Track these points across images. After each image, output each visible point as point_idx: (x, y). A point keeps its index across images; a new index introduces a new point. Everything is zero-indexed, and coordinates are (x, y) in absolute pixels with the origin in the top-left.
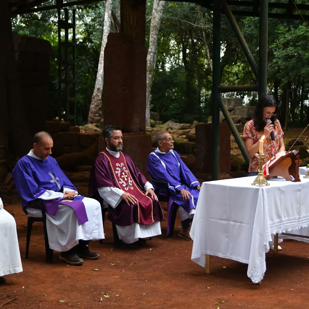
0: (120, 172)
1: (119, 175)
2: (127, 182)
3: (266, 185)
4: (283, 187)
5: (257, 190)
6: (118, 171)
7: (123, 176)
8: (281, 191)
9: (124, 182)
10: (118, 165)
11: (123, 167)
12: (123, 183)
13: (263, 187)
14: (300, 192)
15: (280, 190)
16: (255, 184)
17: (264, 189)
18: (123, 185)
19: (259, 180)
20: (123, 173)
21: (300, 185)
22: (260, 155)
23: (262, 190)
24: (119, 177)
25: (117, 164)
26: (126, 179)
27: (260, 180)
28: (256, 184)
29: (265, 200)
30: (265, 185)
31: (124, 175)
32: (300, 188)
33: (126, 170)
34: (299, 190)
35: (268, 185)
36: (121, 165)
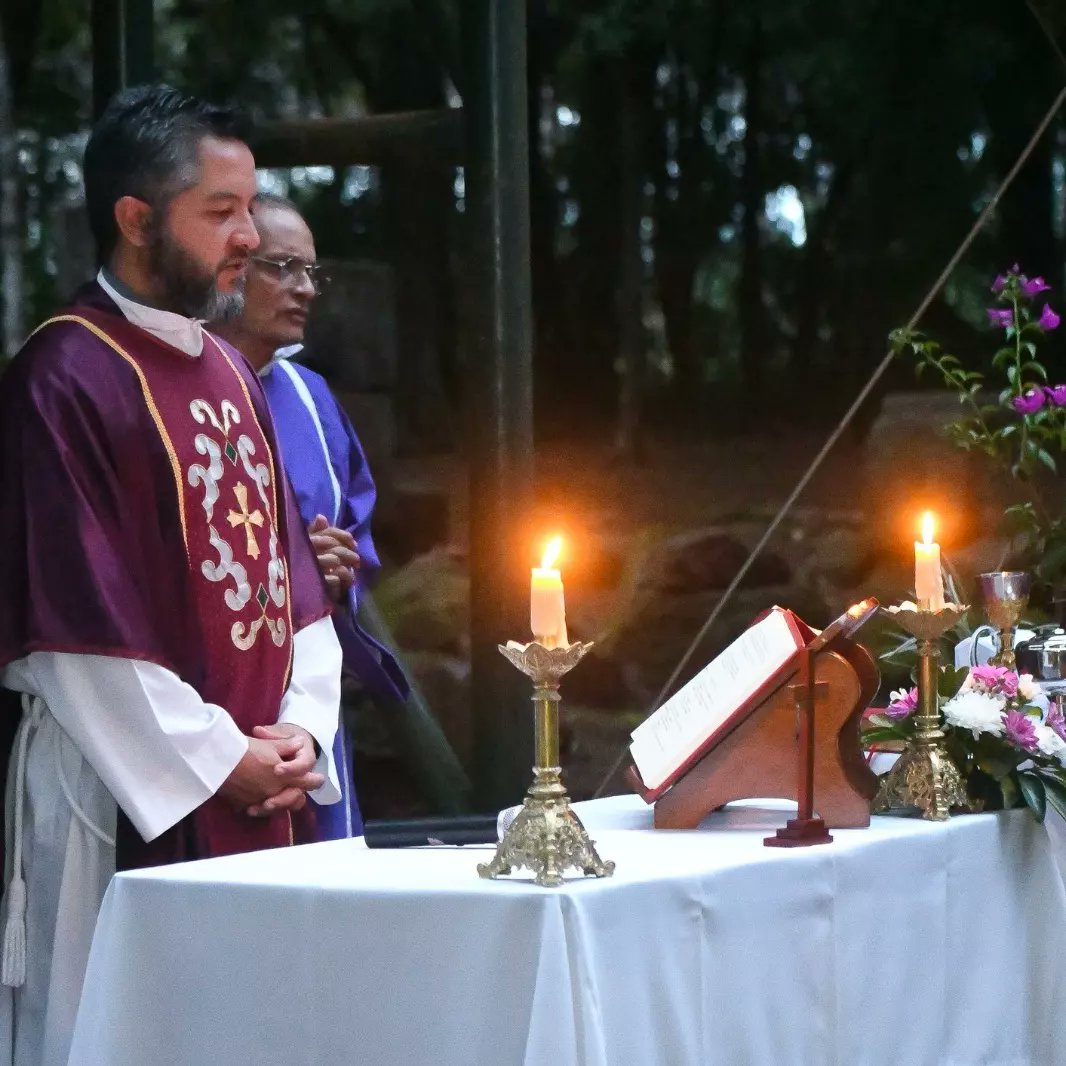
0: (216, 472)
1: (210, 501)
2: (257, 572)
3: (589, 871)
4: (709, 884)
5: (531, 908)
6: (205, 461)
7: (238, 511)
8: (697, 913)
9: (238, 572)
10: (202, 411)
11: (236, 431)
12: (230, 582)
13: (565, 889)
14: (831, 919)
15: (690, 904)
16: (506, 871)
17: (576, 902)
18: (228, 596)
19: (536, 836)
20: (240, 492)
21: (827, 864)
22: (537, 653)
23: (566, 904)
24: (210, 515)
25: (198, 409)
26: (253, 549)
27: (544, 836)
28: (514, 868)
29: (588, 981)
30: (580, 873)
31: (245, 510)
32: (826, 888)
33: (255, 460)
34: (822, 906)
35: (601, 871)
36: (221, 420)
